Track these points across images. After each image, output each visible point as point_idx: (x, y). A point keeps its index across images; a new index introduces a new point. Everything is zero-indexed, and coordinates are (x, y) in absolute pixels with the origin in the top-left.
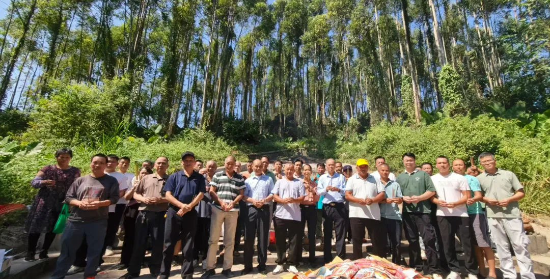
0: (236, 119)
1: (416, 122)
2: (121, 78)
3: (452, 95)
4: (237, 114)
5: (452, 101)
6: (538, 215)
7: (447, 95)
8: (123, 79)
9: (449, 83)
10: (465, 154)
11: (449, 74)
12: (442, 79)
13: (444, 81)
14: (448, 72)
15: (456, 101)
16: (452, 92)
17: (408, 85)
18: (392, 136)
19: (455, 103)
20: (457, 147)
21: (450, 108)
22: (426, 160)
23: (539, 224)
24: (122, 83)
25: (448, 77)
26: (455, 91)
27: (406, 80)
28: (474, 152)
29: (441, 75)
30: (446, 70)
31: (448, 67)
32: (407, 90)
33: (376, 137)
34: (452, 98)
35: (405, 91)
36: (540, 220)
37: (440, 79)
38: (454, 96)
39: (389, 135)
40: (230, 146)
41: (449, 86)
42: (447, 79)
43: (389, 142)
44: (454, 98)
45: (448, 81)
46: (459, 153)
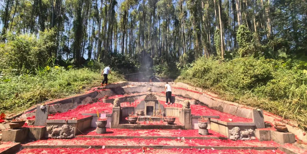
0: (118, 53)
1: (222, 58)
2: (49, 31)
3: (244, 43)
4: (119, 51)
5: (244, 47)
6: (290, 120)
7: (241, 43)
8: (50, 31)
9: (243, 36)
10: (250, 80)
11: (244, 30)
12: (239, 33)
13: (240, 35)
14: (243, 29)
15: (246, 47)
16: (244, 42)
17: (218, 36)
18: (207, 67)
19: (246, 48)
20: (245, 75)
21: (243, 51)
22: (227, 83)
23: (291, 125)
24: (50, 34)
25: (242, 32)
26: (246, 41)
27: (218, 32)
28: (255, 79)
29: (238, 31)
30: (242, 27)
31: (243, 26)
32: (217, 39)
33: (198, 68)
34: (244, 45)
35: (216, 39)
36: (291, 123)
37: (238, 33)
38: (245, 44)
39: (206, 66)
40: (114, 71)
41: (243, 38)
42: (242, 33)
43: (206, 71)
44: (245, 45)
45: (243, 35)
46: (246, 80)
